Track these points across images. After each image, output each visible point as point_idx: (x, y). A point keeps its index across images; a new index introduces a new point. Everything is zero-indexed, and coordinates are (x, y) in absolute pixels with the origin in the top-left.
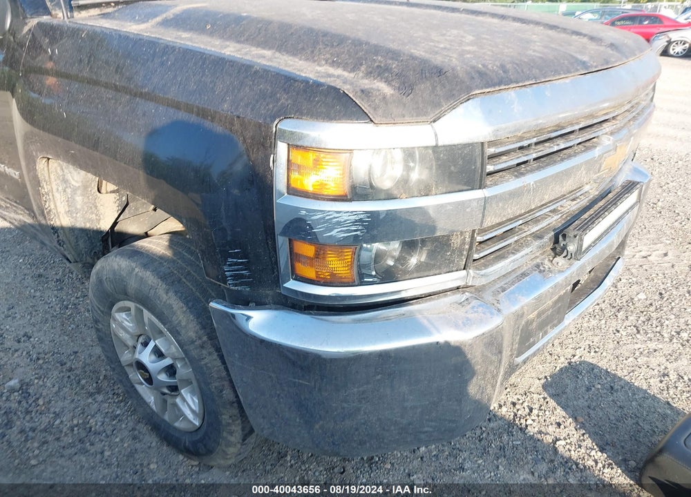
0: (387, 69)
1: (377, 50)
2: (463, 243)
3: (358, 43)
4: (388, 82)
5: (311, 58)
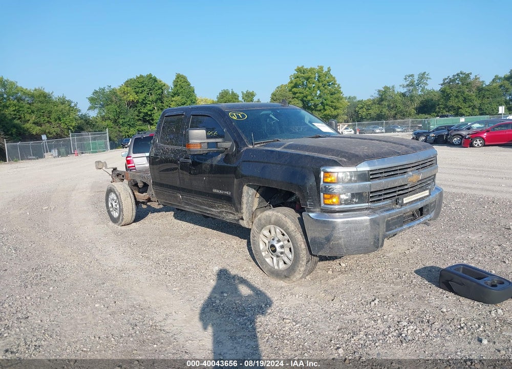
0: (345, 156)
1: (342, 152)
2: (366, 196)
3: (338, 151)
4: (345, 158)
5: (327, 154)
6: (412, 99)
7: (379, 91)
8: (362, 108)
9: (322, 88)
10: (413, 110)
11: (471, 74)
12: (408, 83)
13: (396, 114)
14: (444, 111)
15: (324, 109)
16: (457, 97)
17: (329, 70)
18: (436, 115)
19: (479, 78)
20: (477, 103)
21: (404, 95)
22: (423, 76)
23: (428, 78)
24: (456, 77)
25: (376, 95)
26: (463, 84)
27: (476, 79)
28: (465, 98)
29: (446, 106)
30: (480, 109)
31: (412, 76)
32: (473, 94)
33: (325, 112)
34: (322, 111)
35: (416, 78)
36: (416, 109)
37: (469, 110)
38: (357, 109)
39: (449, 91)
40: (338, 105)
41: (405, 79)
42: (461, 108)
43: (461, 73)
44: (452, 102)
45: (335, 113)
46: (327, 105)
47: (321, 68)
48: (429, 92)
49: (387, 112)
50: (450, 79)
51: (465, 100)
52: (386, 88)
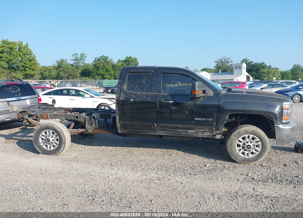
6: (77, 67)
7: (58, 61)
8: (45, 71)
9: (22, 56)
10: (78, 74)
11: (108, 57)
12: (74, 58)
13: (68, 76)
14: (97, 76)
15: (25, 70)
16: (102, 68)
17: (27, 45)
18: (92, 78)
19: (112, 60)
20: (112, 72)
21: (72, 65)
22: (82, 55)
23: (85, 57)
24: (101, 58)
25: (56, 64)
26: (105, 62)
27: (111, 60)
28: (106, 70)
29: (97, 74)
30: (114, 76)
31: (77, 54)
32: (110, 68)
33: (26, 72)
34: (23, 71)
35: (79, 56)
36: (80, 74)
37: (109, 76)
38: (42, 71)
39: (98, 65)
40: (34, 68)
41: (73, 56)
42: (105, 75)
43: (104, 56)
44: (100, 71)
45: (32, 73)
46: (27, 67)
47: (21, 43)
48: (87, 65)
49: (63, 75)
50: (98, 58)
51: (107, 71)
52: (62, 60)
